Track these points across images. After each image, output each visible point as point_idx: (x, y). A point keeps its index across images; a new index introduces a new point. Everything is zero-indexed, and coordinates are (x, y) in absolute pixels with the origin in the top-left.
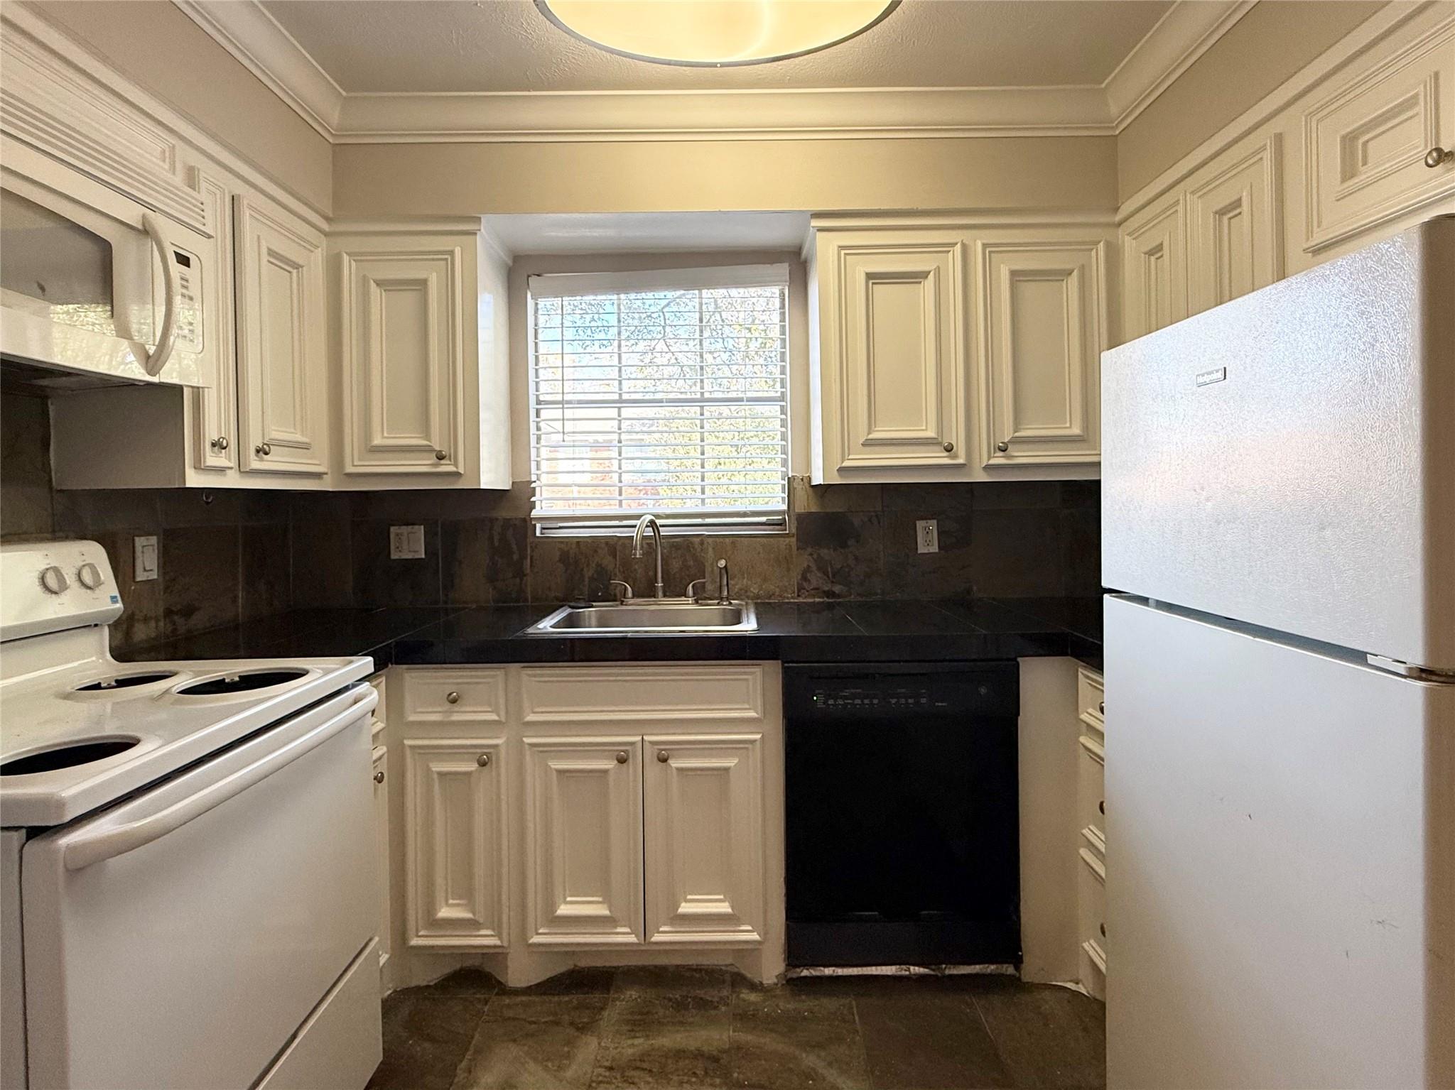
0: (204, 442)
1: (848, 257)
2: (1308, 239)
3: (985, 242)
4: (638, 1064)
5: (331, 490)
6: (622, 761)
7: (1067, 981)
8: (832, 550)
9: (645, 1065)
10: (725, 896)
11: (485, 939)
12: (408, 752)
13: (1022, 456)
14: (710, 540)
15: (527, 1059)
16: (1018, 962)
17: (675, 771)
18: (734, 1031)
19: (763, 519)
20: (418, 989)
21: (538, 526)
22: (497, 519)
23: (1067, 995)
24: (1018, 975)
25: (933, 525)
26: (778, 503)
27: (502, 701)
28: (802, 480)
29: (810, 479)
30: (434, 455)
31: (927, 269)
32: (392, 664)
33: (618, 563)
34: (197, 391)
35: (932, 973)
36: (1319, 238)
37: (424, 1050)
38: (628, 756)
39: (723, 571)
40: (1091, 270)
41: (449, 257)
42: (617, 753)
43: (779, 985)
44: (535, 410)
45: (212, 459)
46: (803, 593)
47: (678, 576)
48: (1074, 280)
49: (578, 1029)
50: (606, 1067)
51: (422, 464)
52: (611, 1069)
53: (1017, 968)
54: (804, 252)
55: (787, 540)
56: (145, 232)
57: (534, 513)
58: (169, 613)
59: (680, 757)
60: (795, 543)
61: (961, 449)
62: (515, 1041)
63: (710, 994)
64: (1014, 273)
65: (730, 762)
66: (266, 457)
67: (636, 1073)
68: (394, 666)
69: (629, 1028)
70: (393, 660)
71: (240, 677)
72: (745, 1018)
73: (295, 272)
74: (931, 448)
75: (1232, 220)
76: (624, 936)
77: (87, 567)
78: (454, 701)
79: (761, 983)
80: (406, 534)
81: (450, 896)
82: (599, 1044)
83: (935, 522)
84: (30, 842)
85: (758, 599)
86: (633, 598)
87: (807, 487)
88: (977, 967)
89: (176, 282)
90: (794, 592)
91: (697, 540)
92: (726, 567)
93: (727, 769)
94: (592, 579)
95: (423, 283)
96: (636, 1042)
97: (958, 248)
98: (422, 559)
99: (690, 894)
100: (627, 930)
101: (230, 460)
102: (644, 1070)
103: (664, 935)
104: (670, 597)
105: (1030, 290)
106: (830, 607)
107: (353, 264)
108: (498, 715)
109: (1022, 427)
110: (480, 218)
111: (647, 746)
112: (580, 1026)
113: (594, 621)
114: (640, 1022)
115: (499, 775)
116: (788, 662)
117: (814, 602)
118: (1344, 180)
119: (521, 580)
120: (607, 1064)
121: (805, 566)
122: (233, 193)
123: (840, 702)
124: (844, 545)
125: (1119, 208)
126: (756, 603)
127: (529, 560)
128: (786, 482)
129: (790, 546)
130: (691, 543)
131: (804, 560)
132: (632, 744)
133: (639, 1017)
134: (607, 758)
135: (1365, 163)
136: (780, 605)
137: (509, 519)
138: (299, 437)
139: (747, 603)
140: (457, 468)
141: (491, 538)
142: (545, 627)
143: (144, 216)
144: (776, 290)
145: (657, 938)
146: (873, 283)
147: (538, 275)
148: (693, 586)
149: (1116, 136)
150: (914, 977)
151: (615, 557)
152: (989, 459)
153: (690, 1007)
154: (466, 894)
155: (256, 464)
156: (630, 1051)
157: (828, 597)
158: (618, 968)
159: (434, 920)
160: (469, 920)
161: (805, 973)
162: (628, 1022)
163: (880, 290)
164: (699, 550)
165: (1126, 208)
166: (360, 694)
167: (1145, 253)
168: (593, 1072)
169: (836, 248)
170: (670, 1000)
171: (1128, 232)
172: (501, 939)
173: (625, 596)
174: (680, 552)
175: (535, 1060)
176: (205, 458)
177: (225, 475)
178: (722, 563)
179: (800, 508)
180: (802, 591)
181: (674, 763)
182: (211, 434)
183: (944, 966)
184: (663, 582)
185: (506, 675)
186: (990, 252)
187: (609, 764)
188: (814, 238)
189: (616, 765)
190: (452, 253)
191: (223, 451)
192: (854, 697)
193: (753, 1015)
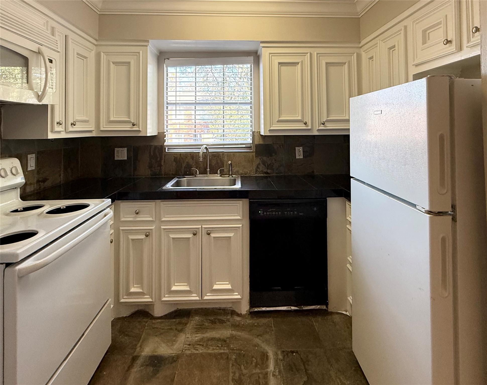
0: (55, 122)
1: (272, 57)
2: (413, 62)
3: (318, 52)
4: (199, 343)
5: (95, 136)
6: (195, 234)
7: (343, 311)
8: (267, 157)
9: (201, 343)
10: (229, 283)
11: (147, 299)
12: (121, 232)
13: (330, 126)
14: (226, 154)
15: (161, 342)
16: (327, 304)
17: (212, 238)
18: (232, 331)
19: (244, 146)
20: (123, 318)
21: (167, 148)
22: (152, 146)
23: (343, 316)
24: (327, 309)
25: (301, 149)
26: (250, 141)
27: (154, 214)
28: (257, 132)
29: (260, 132)
30: (131, 124)
31: (298, 61)
32: (116, 200)
33: (194, 162)
34: (53, 106)
35: (298, 309)
36: (417, 62)
37: (125, 340)
38: (197, 233)
39: (230, 165)
40: (352, 62)
41: (138, 54)
42: (193, 232)
43: (247, 314)
44: (166, 107)
45: (57, 128)
46: (258, 173)
47: (215, 166)
48: (346, 66)
49: (178, 331)
50: (188, 344)
51: (128, 127)
52: (189, 345)
53: (327, 307)
54: (258, 53)
55: (252, 154)
56: (39, 53)
57: (165, 144)
58: (38, 181)
59: (215, 233)
60: (255, 155)
61: (309, 123)
62: (156, 336)
63: (223, 318)
64: (327, 63)
65: (231, 235)
66: (74, 126)
67: (198, 346)
68: (117, 201)
69: (196, 330)
70: (117, 199)
71: (66, 207)
72: (236, 326)
73: (85, 59)
74: (300, 123)
75: (394, 51)
76: (195, 297)
77: (14, 168)
78: (137, 213)
79: (241, 314)
80: (120, 151)
81: (134, 283)
82: (186, 336)
83: (302, 147)
84: (6, 268)
85: (242, 175)
86: (199, 174)
87: (259, 135)
88: (314, 306)
89: (49, 69)
90: (254, 172)
91: (221, 154)
92: (231, 164)
93: (230, 237)
94: (185, 167)
95: (129, 63)
96: (198, 335)
97: (309, 54)
98: (126, 160)
99: (217, 282)
100: (196, 295)
101: (62, 128)
102: (201, 345)
103: (208, 297)
104: (212, 174)
105: (332, 69)
106: (266, 177)
107: (105, 56)
108: (153, 218)
109: (330, 116)
110: (149, 41)
111: (203, 229)
112: (179, 330)
113: (185, 184)
114: (200, 328)
115: (152, 240)
116: (251, 199)
117: (261, 176)
118: (423, 44)
119: (160, 168)
120: (188, 343)
121: (258, 163)
122: (66, 35)
123: (268, 213)
124: (271, 156)
125: (361, 42)
126: (241, 176)
127: (163, 160)
128: (252, 133)
129: (253, 156)
130: (219, 154)
131: (258, 161)
132: (199, 228)
133: (199, 327)
134: (188, 233)
135: (429, 39)
136: (250, 177)
137: (157, 146)
138: (85, 118)
139: (238, 176)
140: (139, 128)
141: (150, 153)
142: (168, 187)
143: (39, 48)
144: (249, 66)
145: (206, 298)
146: (281, 66)
147: (168, 59)
148: (220, 170)
149: (359, 18)
150: (293, 311)
151: (193, 159)
152: (319, 127)
153: (217, 322)
154: (140, 282)
155: (71, 129)
156: (197, 338)
157: (266, 174)
158: (192, 309)
159: (129, 292)
160: (141, 292)
161: (256, 310)
162: (196, 328)
163: (283, 68)
164: (222, 157)
165: (363, 42)
166: (107, 212)
167: (368, 58)
168: (183, 346)
169: (268, 53)
170: (210, 320)
171: (363, 50)
172: (152, 299)
173: (196, 174)
174: (215, 158)
175: (164, 343)
176: (54, 128)
177: (61, 133)
178: (230, 162)
179: (256, 143)
180: (257, 172)
181: (213, 235)
182: (57, 119)
183: (302, 306)
184: (209, 169)
185: (155, 203)
186: (319, 56)
187: (190, 236)
188: (262, 49)
189: (192, 236)
190: (139, 53)
191: (60, 125)
192: (272, 211)
193: (238, 325)
